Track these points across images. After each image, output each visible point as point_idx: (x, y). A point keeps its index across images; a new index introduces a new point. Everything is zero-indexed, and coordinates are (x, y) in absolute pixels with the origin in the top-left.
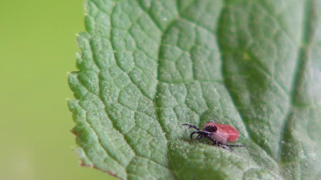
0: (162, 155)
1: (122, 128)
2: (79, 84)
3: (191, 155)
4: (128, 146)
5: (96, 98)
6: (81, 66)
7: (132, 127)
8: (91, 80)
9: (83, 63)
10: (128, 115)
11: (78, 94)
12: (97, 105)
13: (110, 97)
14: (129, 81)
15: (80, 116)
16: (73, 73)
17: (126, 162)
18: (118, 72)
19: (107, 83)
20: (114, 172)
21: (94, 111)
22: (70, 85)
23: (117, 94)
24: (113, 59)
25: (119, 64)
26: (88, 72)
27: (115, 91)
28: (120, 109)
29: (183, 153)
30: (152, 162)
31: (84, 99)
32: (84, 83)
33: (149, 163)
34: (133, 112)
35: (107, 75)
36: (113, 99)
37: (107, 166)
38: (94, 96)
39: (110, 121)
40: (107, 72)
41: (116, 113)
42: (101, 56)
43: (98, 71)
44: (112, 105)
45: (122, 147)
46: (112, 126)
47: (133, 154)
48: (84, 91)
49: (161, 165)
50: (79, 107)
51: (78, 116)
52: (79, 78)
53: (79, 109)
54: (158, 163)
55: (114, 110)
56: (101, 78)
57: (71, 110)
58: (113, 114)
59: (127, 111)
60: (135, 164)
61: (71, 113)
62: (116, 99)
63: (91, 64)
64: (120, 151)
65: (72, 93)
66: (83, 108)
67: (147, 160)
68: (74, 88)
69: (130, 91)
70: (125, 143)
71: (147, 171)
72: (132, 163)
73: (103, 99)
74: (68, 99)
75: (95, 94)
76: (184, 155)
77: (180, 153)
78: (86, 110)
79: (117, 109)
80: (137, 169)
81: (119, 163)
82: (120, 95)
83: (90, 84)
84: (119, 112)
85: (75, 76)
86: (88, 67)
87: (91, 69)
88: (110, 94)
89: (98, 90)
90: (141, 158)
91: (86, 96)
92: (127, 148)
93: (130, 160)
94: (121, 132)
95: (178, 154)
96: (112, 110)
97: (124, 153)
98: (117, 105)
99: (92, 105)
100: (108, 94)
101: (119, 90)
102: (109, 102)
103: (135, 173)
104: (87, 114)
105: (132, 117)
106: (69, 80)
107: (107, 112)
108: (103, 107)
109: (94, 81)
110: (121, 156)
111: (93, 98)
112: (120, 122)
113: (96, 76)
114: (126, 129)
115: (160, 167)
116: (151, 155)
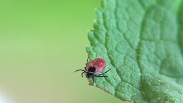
0: (136, 82)
1: (116, 65)
2: (94, 38)
3: (153, 83)
4: (118, 75)
5: (103, 46)
6: (96, 28)
7: (121, 64)
8: (101, 36)
9: (97, 26)
10: (120, 57)
11: (93, 43)
12: (103, 50)
13: (111, 46)
14: (123, 38)
15: (92, 56)
16: (91, 31)
17: (115, 84)
18: (117, 32)
19: (110, 38)
20: (107, 90)
21: (100, 54)
22: (89, 37)
23: (115, 45)
24: (115, 25)
25: (118, 28)
26: (100, 31)
27: (114, 43)
28: (115, 53)
29: (148, 81)
30: (130, 85)
31: (96, 46)
32: (97, 37)
33: (128, 86)
34: (123, 56)
35: (110, 34)
36: (112, 47)
37: (104, 86)
38: (102, 45)
39: (109, 60)
40: (111, 32)
41: (113, 56)
42: (108, 22)
43: (106, 30)
44: (111, 51)
45: (114, 75)
46: (110, 63)
47: (120, 80)
48: (96, 42)
49: (135, 87)
50: (92, 51)
51: (91, 56)
52: (94, 34)
53: (92, 52)
54: (134, 86)
55: (112, 54)
56: (107, 35)
57: (87, 52)
58: (111, 56)
59: (119, 55)
60: (120, 86)
61: (87, 54)
62: (114, 48)
63: (102, 26)
64: (112, 78)
65: (89, 42)
66: (95, 52)
67: (128, 84)
68: (90, 40)
69: (123, 44)
70: (116, 73)
71: (127, 90)
72: (119, 85)
73: (106, 47)
74: (87, 45)
75: (102, 44)
76: (148, 83)
77: (147, 82)
78: (96, 53)
79: (114, 54)
80: (121, 89)
81: (111, 85)
82: (117, 45)
83: (100, 38)
84: (115, 56)
85: (92, 33)
86: (100, 28)
87: (102, 30)
88: (111, 45)
89: (104, 42)
90: (124, 83)
91: (97, 44)
92: (117, 76)
93: (118, 83)
94: (115, 67)
95: (146, 82)
96: (111, 54)
97: (115, 79)
98: (114, 51)
99: (100, 50)
100: (110, 45)
101: (116, 43)
102: (110, 49)
103: (120, 92)
104: (96, 55)
105: (122, 58)
106: (88, 34)
107: (108, 55)
108: (106, 51)
109: (102, 37)
110: (112, 81)
111: (101, 46)
112: (115, 61)
113: (104, 34)
114: (118, 65)
115: (134, 88)
116: (130, 82)
